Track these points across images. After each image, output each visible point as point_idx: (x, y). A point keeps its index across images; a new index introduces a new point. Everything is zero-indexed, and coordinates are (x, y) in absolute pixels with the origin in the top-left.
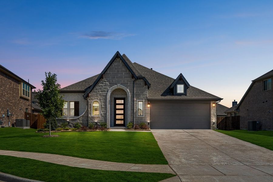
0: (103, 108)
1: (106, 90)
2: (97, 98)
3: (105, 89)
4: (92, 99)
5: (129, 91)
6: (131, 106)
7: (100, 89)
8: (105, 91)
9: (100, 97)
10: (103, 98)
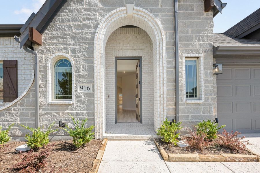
0: (83, 77)
1: (91, 23)
2: (64, 48)
3: (88, 19)
4: (48, 50)
5: (161, 26)
6: (167, 72)
7: (74, 20)
8: (89, 27)
9: (74, 44)
10: (84, 46)
